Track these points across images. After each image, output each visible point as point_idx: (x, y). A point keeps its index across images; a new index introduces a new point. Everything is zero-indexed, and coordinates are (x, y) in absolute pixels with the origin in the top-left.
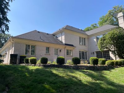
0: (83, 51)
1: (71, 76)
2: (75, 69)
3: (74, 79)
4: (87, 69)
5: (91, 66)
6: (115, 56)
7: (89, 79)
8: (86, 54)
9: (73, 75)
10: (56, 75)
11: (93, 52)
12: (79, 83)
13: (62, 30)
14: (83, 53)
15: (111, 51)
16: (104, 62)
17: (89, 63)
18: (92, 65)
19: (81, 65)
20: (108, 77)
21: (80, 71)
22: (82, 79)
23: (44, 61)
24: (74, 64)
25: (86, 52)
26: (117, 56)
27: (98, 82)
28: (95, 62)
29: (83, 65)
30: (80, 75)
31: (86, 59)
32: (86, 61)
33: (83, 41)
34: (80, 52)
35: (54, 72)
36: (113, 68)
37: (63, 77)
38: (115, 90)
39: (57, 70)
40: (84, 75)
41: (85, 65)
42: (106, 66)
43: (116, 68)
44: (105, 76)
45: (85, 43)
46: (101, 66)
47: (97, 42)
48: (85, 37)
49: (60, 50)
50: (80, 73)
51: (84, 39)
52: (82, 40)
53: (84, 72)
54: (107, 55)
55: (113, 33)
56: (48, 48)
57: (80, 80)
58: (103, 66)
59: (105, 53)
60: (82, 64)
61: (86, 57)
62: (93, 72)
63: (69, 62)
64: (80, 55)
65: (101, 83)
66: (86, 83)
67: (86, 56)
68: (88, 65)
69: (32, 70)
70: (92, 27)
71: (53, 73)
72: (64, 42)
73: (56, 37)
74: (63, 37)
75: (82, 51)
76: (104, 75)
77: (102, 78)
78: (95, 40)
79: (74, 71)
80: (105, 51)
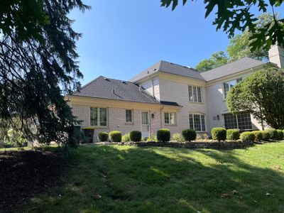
0: (198, 114)
1: (185, 157)
2: (188, 148)
3: (190, 161)
4: (207, 148)
5: (214, 143)
6: (262, 122)
7: (213, 161)
8: (203, 120)
9: (188, 156)
10: (163, 157)
11: (218, 116)
12: (199, 166)
13: (154, 74)
14: (197, 118)
15: (252, 112)
16: (236, 136)
17: (211, 138)
18: (217, 141)
19: (197, 141)
20: (240, 158)
21: (198, 151)
22: (201, 161)
23: (136, 137)
24: (186, 140)
25: (203, 117)
26: (265, 123)
27: (225, 164)
28: (222, 135)
29: (201, 141)
30: (198, 156)
31: (204, 130)
32: (205, 135)
33: (196, 93)
34: (191, 115)
35: (158, 152)
36: (252, 145)
37: (173, 160)
38: (248, 173)
39: (162, 150)
40: (204, 156)
41: (204, 141)
42: (240, 142)
43: (257, 145)
44: (237, 156)
45: (200, 98)
46: (231, 143)
47: (226, 94)
48: (199, 85)
49: (153, 115)
50: (198, 153)
51: (199, 88)
52: (195, 91)
53: (203, 152)
54: (246, 120)
55: (255, 80)
56: (130, 111)
57: (199, 163)
58: (234, 143)
59: (242, 116)
60: (199, 140)
61: (204, 126)
62: (218, 152)
63: (176, 137)
64: (191, 123)
65: (229, 166)
66: (207, 166)
67: (203, 123)
68: (210, 141)
69: (123, 151)
70: (214, 60)
71: (157, 155)
72: (158, 97)
73: (142, 88)
74: (157, 88)
75: (195, 114)
76: (234, 156)
77: (232, 159)
78: (221, 91)
79: (188, 150)
80: (242, 112)
